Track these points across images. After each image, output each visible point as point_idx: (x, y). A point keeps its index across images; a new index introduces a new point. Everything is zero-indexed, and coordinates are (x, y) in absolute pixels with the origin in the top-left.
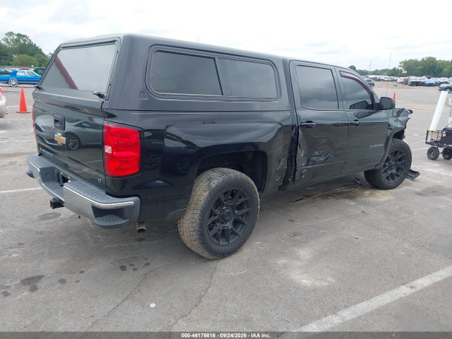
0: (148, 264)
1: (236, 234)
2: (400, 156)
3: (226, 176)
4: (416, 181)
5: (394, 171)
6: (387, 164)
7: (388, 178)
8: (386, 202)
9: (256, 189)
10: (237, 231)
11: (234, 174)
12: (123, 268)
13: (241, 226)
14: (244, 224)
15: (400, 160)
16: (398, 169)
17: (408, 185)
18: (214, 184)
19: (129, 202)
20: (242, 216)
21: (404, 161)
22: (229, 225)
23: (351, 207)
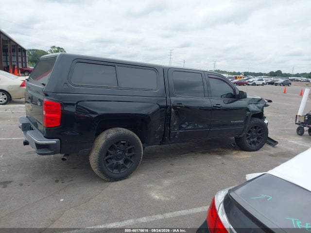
0: (72, 180)
1: (126, 168)
2: (259, 130)
3: (118, 132)
4: (276, 147)
5: (255, 139)
6: (250, 134)
7: (250, 144)
8: (244, 158)
9: (140, 141)
10: (127, 166)
11: (123, 131)
12: (57, 181)
13: (130, 163)
14: (132, 162)
15: (259, 132)
16: (258, 138)
17: (268, 149)
18: (109, 136)
19: (54, 141)
20: (131, 157)
21: (262, 133)
22: (121, 162)
23: (217, 160)
